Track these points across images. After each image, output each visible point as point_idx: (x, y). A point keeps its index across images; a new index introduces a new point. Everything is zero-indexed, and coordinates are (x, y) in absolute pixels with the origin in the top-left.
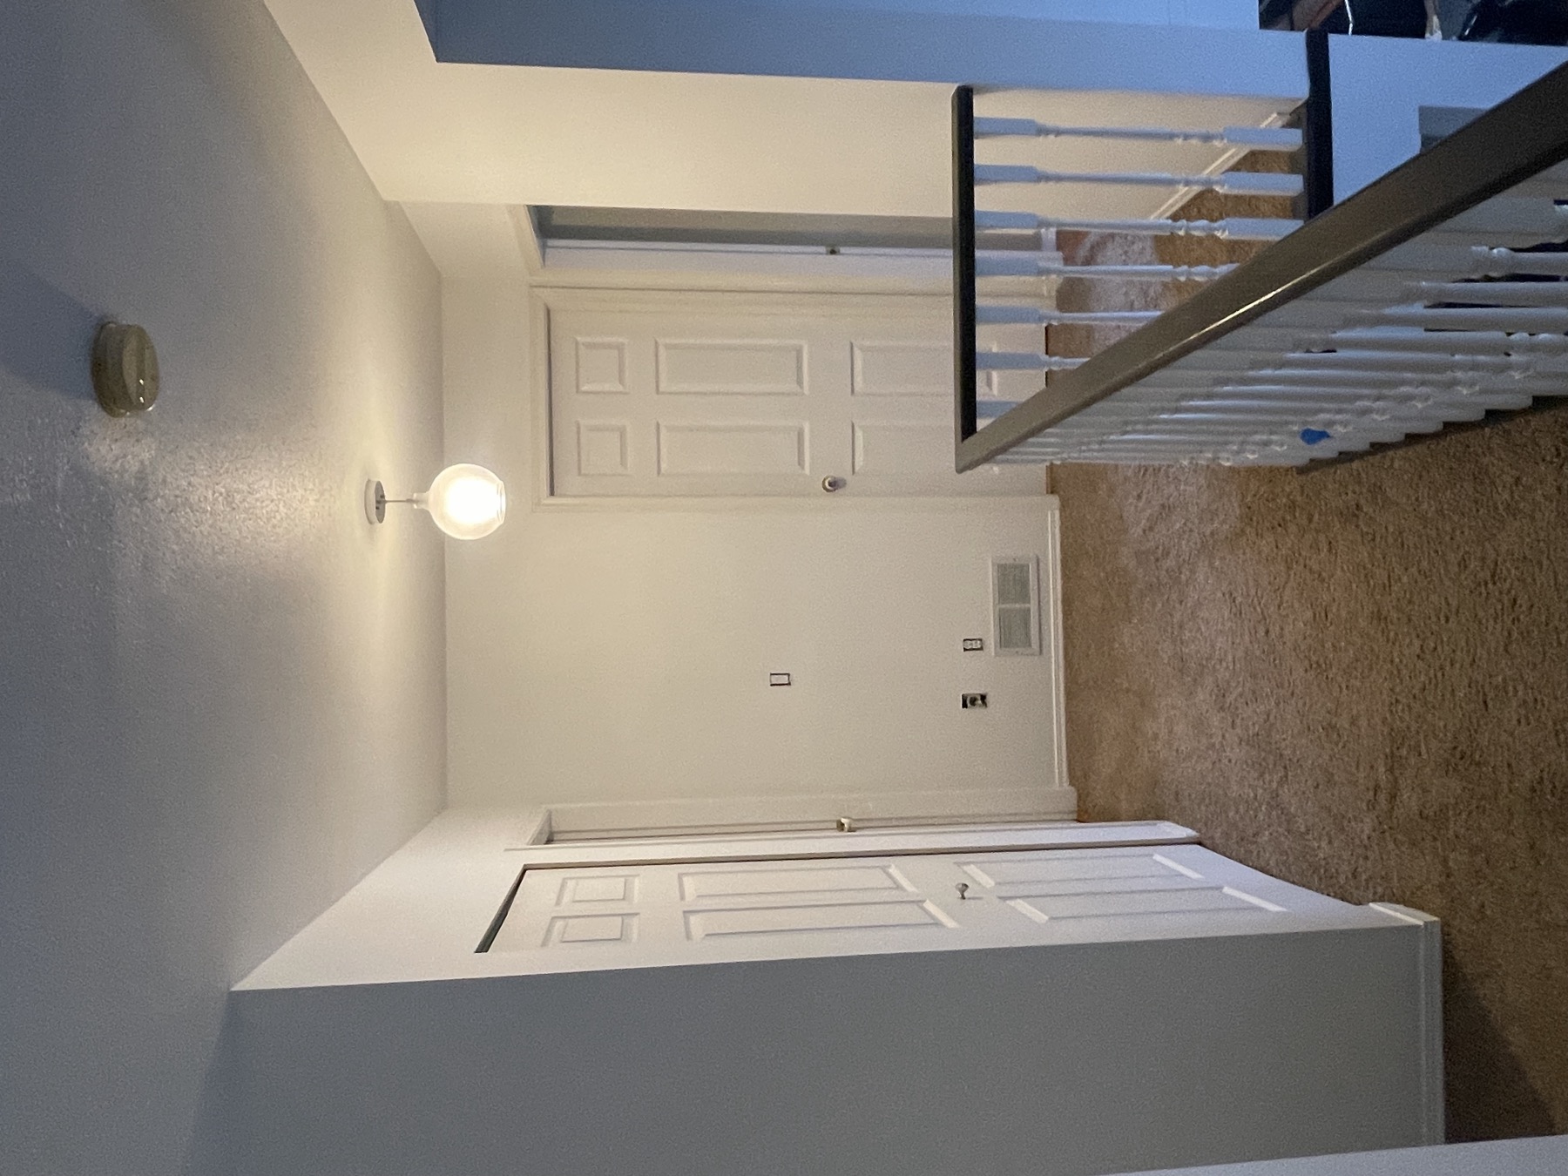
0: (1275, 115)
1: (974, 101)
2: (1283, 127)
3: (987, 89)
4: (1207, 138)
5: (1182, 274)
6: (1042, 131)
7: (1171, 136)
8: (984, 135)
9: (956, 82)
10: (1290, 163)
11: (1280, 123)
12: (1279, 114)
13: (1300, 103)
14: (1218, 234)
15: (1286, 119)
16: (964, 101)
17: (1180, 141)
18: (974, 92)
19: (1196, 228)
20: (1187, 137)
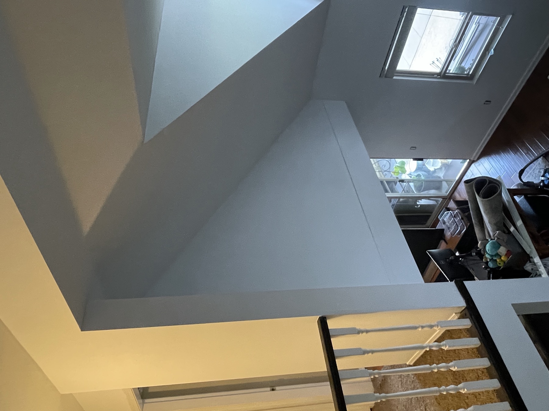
0: (454, 314)
1: (327, 322)
2: (459, 318)
3: (331, 317)
4: (431, 327)
5: (444, 390)
6: (359, 332)
7: (415, 328)
8: (335, 336)
9: (319, 315)
10: (469, 333)
11: (457, 317)
12: (455, 313)
13: (464, 308)
14: (452, 369)
15: (459, 315)
16: (323, 322)
17: (420, 329)
18: (327, 318)
19: (441, 368)
20: (423, 327)
